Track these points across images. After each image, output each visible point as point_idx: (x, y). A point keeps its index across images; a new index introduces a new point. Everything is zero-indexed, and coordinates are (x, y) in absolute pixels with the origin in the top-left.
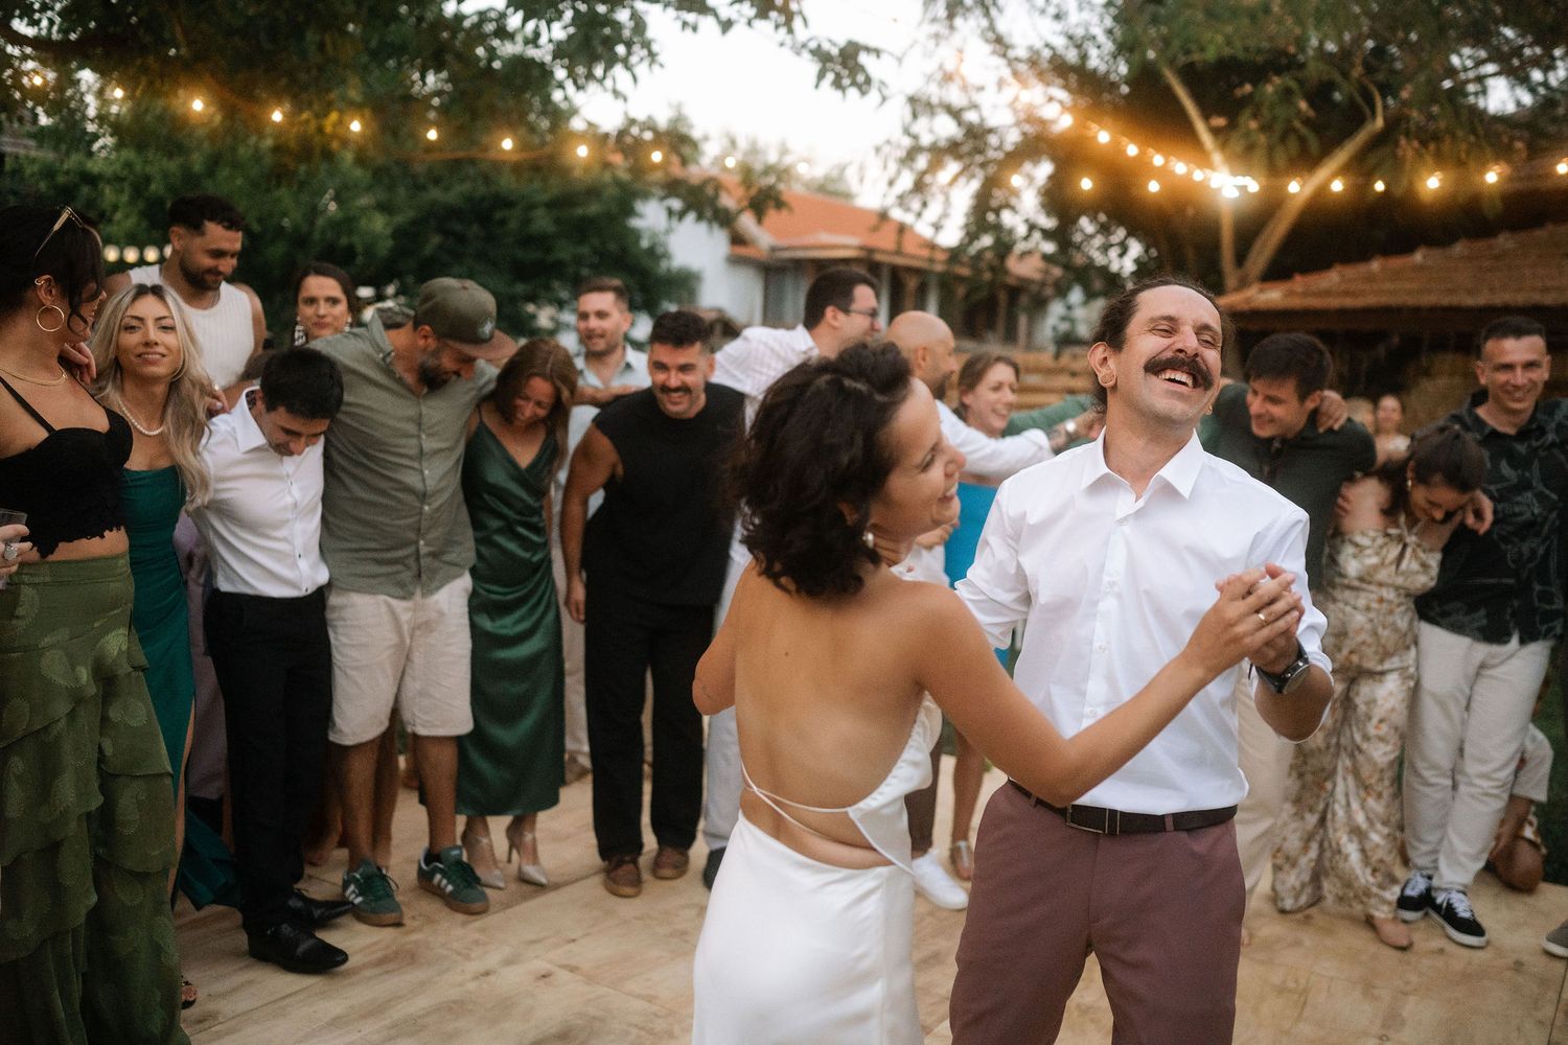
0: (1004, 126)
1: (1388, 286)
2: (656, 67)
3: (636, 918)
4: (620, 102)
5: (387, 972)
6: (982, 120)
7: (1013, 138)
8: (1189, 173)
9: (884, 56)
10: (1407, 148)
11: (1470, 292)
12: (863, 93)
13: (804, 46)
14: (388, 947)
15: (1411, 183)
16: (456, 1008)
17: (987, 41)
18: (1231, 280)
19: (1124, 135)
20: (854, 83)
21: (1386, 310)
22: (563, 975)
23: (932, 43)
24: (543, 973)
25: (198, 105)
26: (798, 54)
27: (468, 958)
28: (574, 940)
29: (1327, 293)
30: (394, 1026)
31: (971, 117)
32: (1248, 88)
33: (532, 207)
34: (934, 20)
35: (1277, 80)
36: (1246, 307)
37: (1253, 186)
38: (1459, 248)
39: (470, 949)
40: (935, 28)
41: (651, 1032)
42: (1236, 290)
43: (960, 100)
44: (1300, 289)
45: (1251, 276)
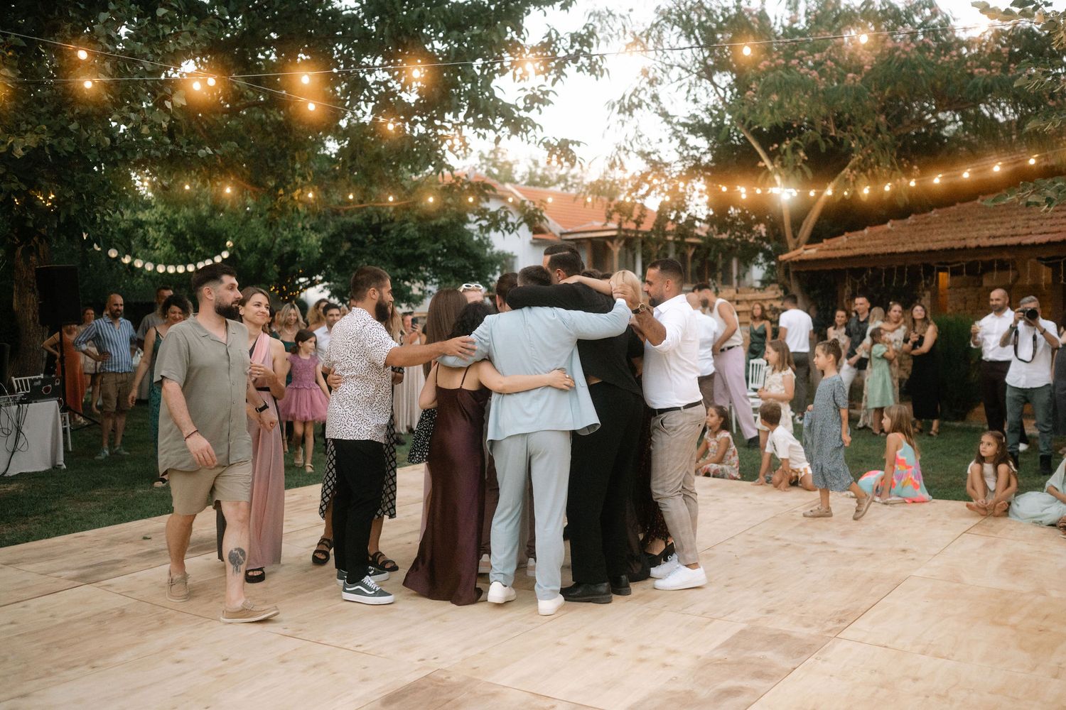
1: (868, 243)
9: (582, 146)
11: (904, 244)
12: (572, 164)
13: (540, 142)
17: (660, 115)
18: (791, 245)
20: (567, 160)
23: (621, 123)
25: (228, 190)
26: (538, 146)
29: (838, 249)
31: (654, 157)
34: (620, 112)
35: (789, 141)
36: (797, 259)
37: (795, 193)
38: (911, 219)
40: (621, 115)
42: (794, 250)
43: (647, 149)
44: (826, 247)
45: (801, 242)
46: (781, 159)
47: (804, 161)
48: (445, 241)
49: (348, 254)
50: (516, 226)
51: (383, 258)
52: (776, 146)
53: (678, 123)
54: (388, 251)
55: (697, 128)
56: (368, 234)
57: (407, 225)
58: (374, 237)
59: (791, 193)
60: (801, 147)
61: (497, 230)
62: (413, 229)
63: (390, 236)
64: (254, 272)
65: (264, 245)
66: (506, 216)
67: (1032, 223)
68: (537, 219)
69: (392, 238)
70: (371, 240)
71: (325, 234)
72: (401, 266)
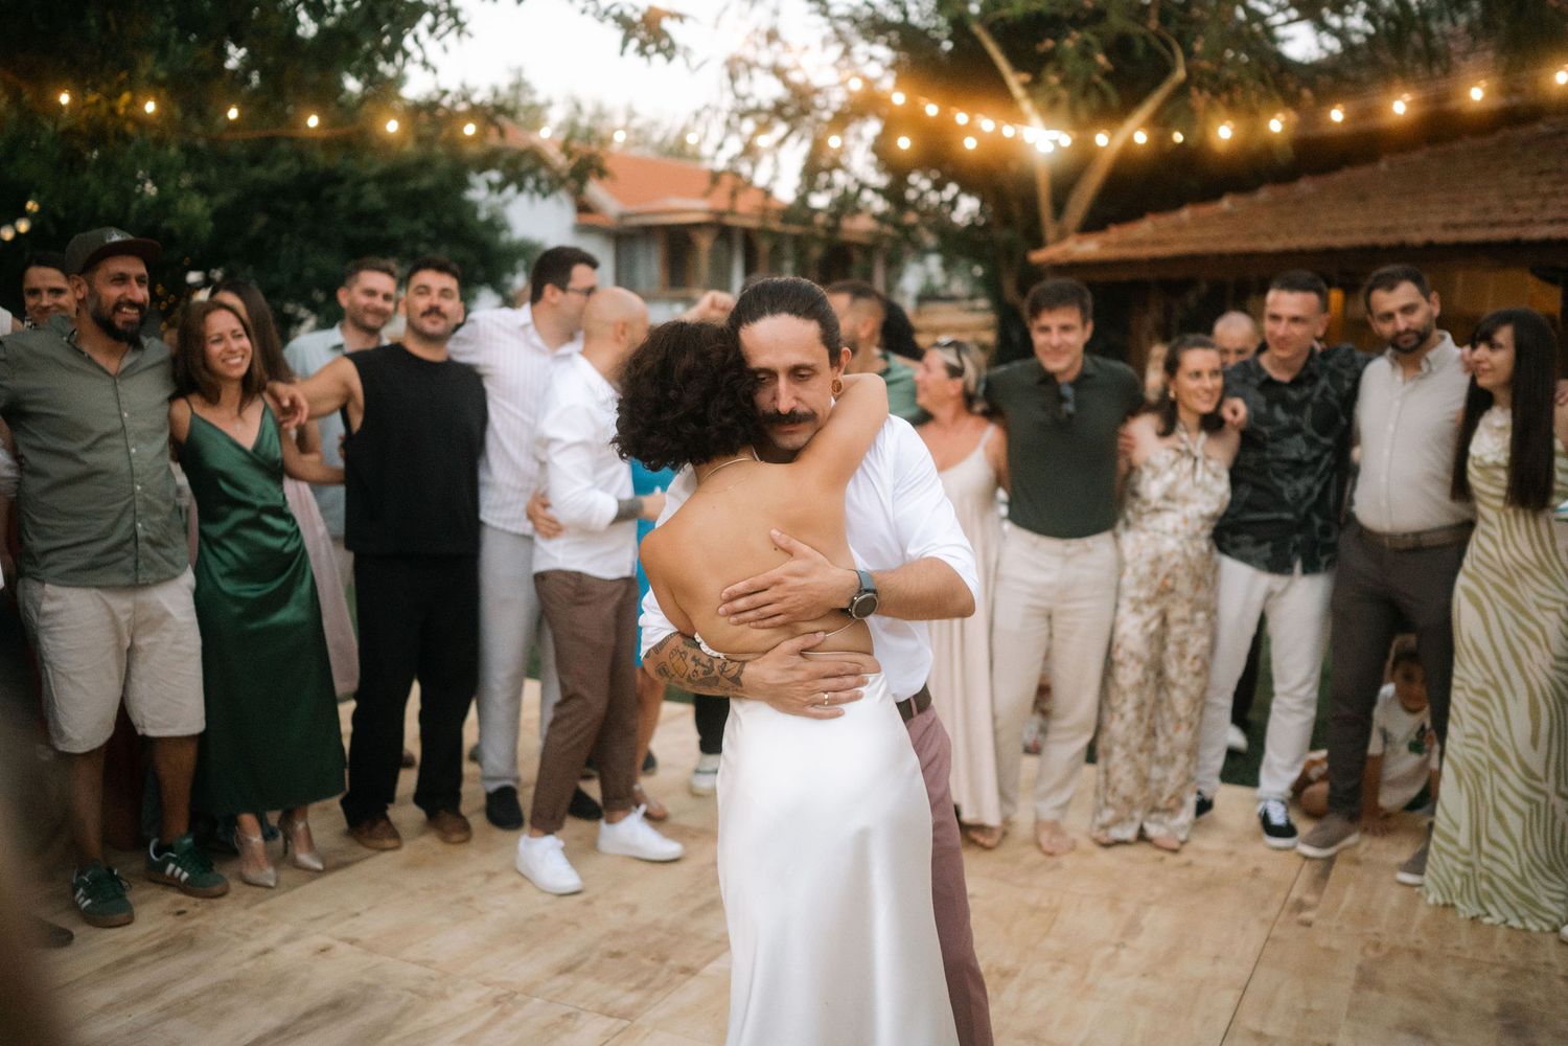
0: (827, 86)
1: (1195, 234)
2: (464, 37)
3: (423, 889)
4: (430, 73)
5: (162, 958)
6: (808, 81)
7: (837, 98)
8: (998, 130)
9: (688, 22)
10: (1199, 99)
11: (1270, 237)
12: (670, 59)
13: (606, 13)
14: (167, 934)
15: (1205, 134)
16: (231, 987)
18: (1051, 234)
19: (921, 95)
20: (659, 50)
21: (1192, 259)
22: (343, 947)
24: (323, 947)
26: (602, 20)
27: (247, 938)
28: (358, 914)
29: (1140, 243)
30: (166, 1008)
31: (796, 77)
32: (1049, 43)
33: (362, 182)
35: (1076, 35)
36: (1063, 260)
37: (1066, 140)
38: (1264, 194)
39: (250, 930)
41: (424, 995)
42: (1057, 243)
43: (786, 61)
44: (1115, 239)
45: (1070, 228)
46: (1059, 69)
47: (1104, 72)
48: (430, 217)
49: (264, 235)
53: (841, 18)
55: (875, 28)
56: (299, 201)
57: (366, 189)
58: (310, 207)
59: (1056, 142)
61: (520, 189)
62: (376, 196)
63: (338, 206)
67: (1520, 203)
69: (341, 209)
70: (305, 212)
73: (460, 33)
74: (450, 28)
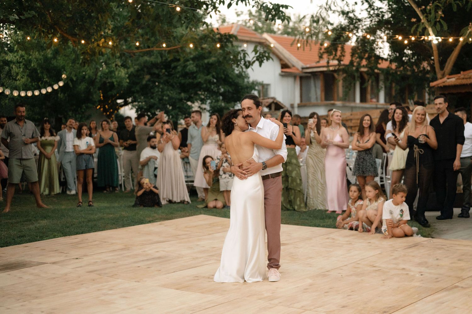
9: (289, 8)
12: (283, 21)
18: (439, 75)
20: (279, 18)
42: (441, 79)
44: (462, 76)
45: (446, 73)
47: (441, 17)
48: (214, 73)
49: (148, 83)
50: (251, 63)
51: (172, 86)
52: (423, 7)
54: (175, 81)
56: (162, 69)
57: (188, 63)
58: (166, 71)
59: (438, 40)
60: (441, 8)
62: (192, 66)
63: (177, 70)
64: (83, 95)
65: (89, 77)
66: (245, 57)
68: (265, 58)
69: (179, 72)
70: (164, 73)
71: (132, 70)
72: (184, 91)
73: (215, 11)
74: (212, 10)
